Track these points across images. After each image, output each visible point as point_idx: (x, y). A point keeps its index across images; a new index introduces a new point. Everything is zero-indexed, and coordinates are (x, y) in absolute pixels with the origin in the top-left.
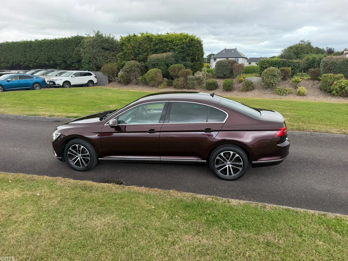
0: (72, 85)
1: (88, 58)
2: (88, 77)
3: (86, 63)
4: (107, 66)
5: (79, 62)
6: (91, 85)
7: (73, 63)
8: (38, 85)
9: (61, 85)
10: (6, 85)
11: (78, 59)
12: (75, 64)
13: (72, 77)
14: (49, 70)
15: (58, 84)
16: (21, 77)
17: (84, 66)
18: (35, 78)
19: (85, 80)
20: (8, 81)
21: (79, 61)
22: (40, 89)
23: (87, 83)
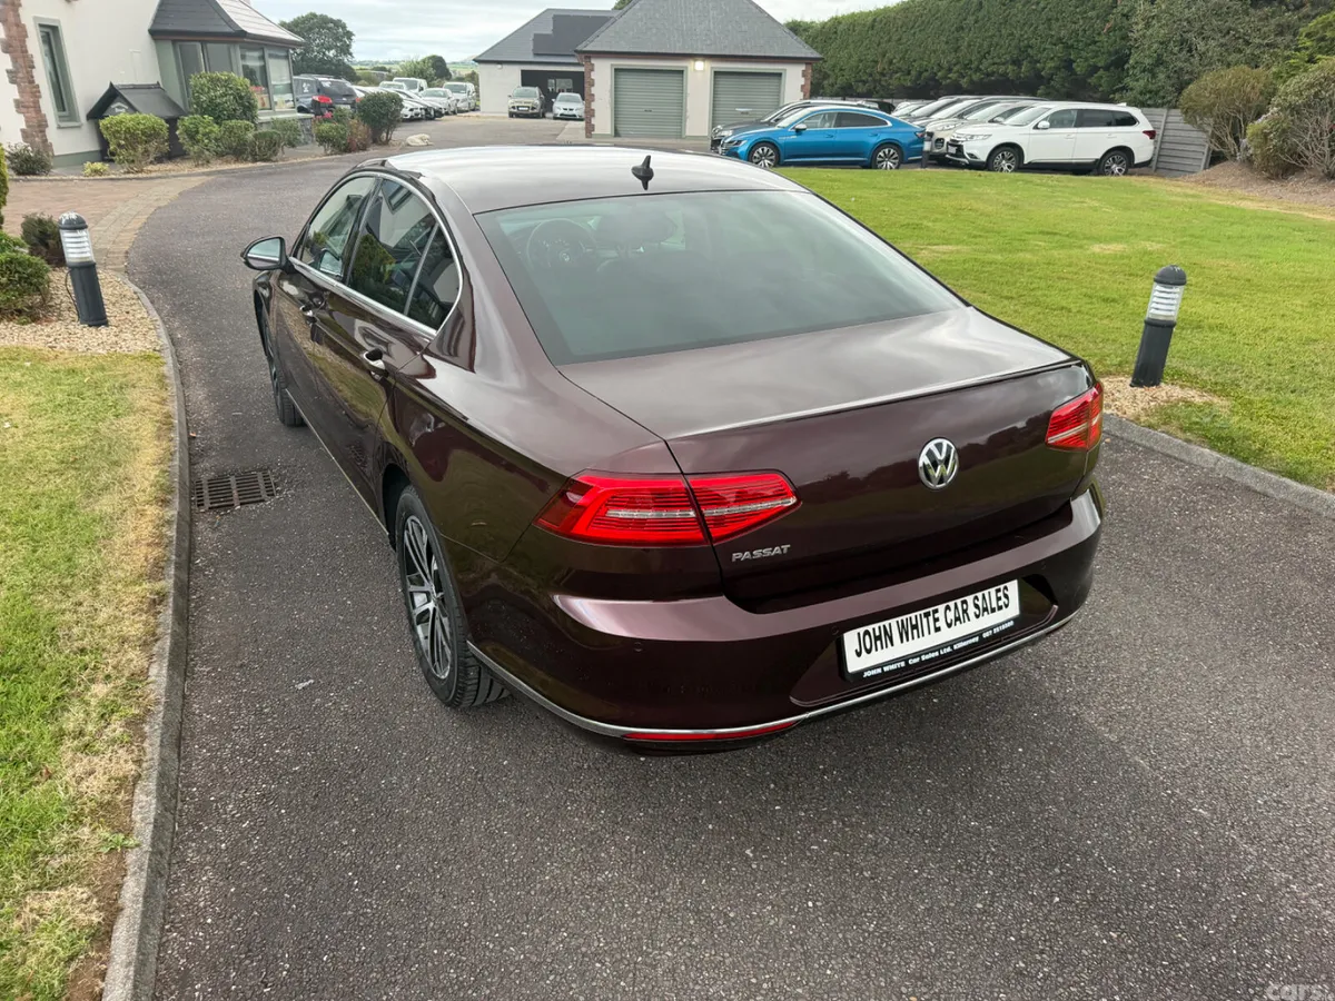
0: (1030, 163)
1: (1155, 46)
2: (1110, 133)
3: (1144, 71)
4: (1212, 83)
5: (1117, 68)
6: (1115, 168)
7: (1095, 69)
8: (892, 151)
9: (983, 157)
11: (1117, 52)
12: (1101, 72)
13: (1036, 127)
14: (986, 98)
15: (971, 155)
16: (842, 118)
17: (1132, 84)
18: (890, 124)
19: (1092, 143)
20: (798, 131)
21: (1119, 62)
22: (897, 168)
23: (1099, 156)
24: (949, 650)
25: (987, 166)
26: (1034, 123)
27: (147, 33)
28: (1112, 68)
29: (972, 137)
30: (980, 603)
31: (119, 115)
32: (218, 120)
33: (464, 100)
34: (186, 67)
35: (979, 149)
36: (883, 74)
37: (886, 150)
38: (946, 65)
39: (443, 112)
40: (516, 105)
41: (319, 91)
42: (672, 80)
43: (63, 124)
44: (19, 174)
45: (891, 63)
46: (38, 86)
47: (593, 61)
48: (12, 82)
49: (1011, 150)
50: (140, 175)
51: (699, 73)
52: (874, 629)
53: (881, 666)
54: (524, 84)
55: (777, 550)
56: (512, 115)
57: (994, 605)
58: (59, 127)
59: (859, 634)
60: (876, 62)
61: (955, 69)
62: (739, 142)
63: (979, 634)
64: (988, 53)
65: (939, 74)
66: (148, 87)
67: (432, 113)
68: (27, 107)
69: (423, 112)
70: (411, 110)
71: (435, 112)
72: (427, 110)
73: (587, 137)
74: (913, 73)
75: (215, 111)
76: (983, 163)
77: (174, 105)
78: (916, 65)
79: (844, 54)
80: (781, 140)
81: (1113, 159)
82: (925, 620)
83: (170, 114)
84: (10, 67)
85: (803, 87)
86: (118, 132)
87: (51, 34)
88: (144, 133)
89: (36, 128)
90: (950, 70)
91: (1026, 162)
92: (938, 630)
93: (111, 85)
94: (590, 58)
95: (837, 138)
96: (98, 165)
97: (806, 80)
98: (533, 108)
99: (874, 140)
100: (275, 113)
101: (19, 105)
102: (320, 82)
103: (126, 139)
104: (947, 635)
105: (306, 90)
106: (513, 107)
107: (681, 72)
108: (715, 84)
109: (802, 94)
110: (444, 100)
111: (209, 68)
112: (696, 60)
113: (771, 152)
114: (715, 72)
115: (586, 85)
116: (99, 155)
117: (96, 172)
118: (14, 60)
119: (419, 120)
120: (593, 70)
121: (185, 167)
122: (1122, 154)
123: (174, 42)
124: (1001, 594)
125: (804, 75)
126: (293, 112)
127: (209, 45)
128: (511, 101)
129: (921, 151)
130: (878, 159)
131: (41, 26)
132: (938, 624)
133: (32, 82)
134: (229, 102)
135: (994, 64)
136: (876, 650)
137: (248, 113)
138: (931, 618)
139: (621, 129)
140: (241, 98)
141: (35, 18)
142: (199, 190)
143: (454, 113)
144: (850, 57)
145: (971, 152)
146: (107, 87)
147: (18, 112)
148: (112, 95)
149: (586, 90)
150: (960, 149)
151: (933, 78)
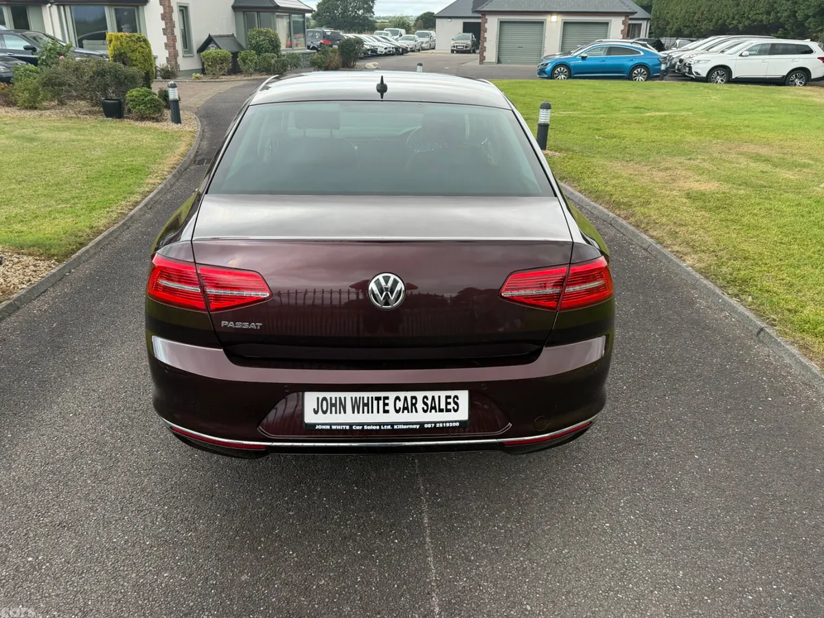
0: (736, 78)
6: (798, 82)
8: (643, 70)
9: (704, 74)
10: (576, 67)
13: (741, 55)
15: (697, 73)
18: (642, 53)
20: (584, 58)
22: (646, 80)
23: (785, 74)
24: (389, 427)
25: (707, 79)
26: (740, 52)
27: (231, 8)
28: (817, 17)
29: (699, 61)
30: (429, 402)
31: (212, 49)
32: (259, 53)
33: (427, 42)
34: (249, 25)
35: (702, 69)
36: (698, 21)
37: (639, 70)
38: (731, 15)
39: (409, 49)
40: (456, 45)
41: (324, 37)
42: (536, 28)
43: (185, 55)
44: (163, 78)
45: (702, 14)
46: (175, 36)
47: (487, 17)
48: (164, 34)
49: (725, 70)
50: (217, 80)
51: (554, 23)
52: (331, 398)
53: (331, 425)
54: (464, 31)
55: (253, 325)
56: (453, 51)
57: (443, 406)
58: (183, 57)
59: (318, 398)
60: (695, 13)
61: (736, 17)
62: (547, 64)
63: (422, 424)
64: (754, 6)
65: (728, 21)
66: (228, 36)
67: (401, 50)
68: (170, 47)
69: (394, 50)
70: (386, 48)
71: (403, 49)
72: (397, 48)
73: (480, 64)
74: (714, 20)
75: (258, 49)
76: (703, 78)
77: (240, 46)
78: (715, 15)
79: (678, 8)
80: (572, 63)
81: (796, 76)
82: (375, 403)
83: (235, 50)
84: (164, 27)
85: (622, 31)
86: (209, 58)
87: (184, 10)
88: (220, 59)
89: (173, 56)
90: (733, 18)
91: (733, 77)
92: (386, 412)
93: (210, 35)
94: (485, 15)
95: (608, 62)
96: (198, 75)
97: (625, 27)
98: (466, 47)
99: (631, 63)
100: (294, 50)
101: (167, 46)
102: (325, 32)
103: (212, 62)
104: (392, 417)
105: (317, 37)
106: (454, 47)
107: (542, 23)
108: (564, 30)
109: (622, 35)
110: (413, 42)
111: (260, 26)
112: (552, 15)
113: (565, 70)
114: (565, 23)
115: (482, 32)
116: (201, 71)
117: (197, 78)
118: (166, 24)
119: (393, 55)
120: (486, 22)
121: (239, 77)
122: (803, 73)
123: (244, 12)
124: (450, 400)
125: (623, 24)
126: (304, 49)
127: (261, 14)
128: (453, 42)
129: (659, 70)
130: (634, 75)
131: (180, 6)
132: (387, 408)
133: (173, 34)
134: (266, 44)
135: (756, 14)
136: (331, 413)
137: (275, 50)
138: (381, 402)
139: (502, 59)
140: (272, 41)
141: (178, 3)
142: (243, 86)
143: (419, 50)
144: (682, 10)
145: (696, 71)
146: (208, 36)
147: (166, 49)
148: (210, 40)
149: (482, 35)
150: (690, 68)
151: (724, 24)
